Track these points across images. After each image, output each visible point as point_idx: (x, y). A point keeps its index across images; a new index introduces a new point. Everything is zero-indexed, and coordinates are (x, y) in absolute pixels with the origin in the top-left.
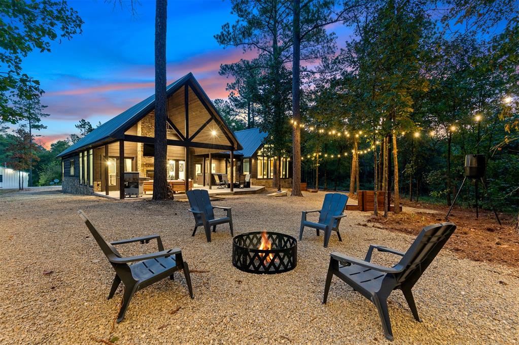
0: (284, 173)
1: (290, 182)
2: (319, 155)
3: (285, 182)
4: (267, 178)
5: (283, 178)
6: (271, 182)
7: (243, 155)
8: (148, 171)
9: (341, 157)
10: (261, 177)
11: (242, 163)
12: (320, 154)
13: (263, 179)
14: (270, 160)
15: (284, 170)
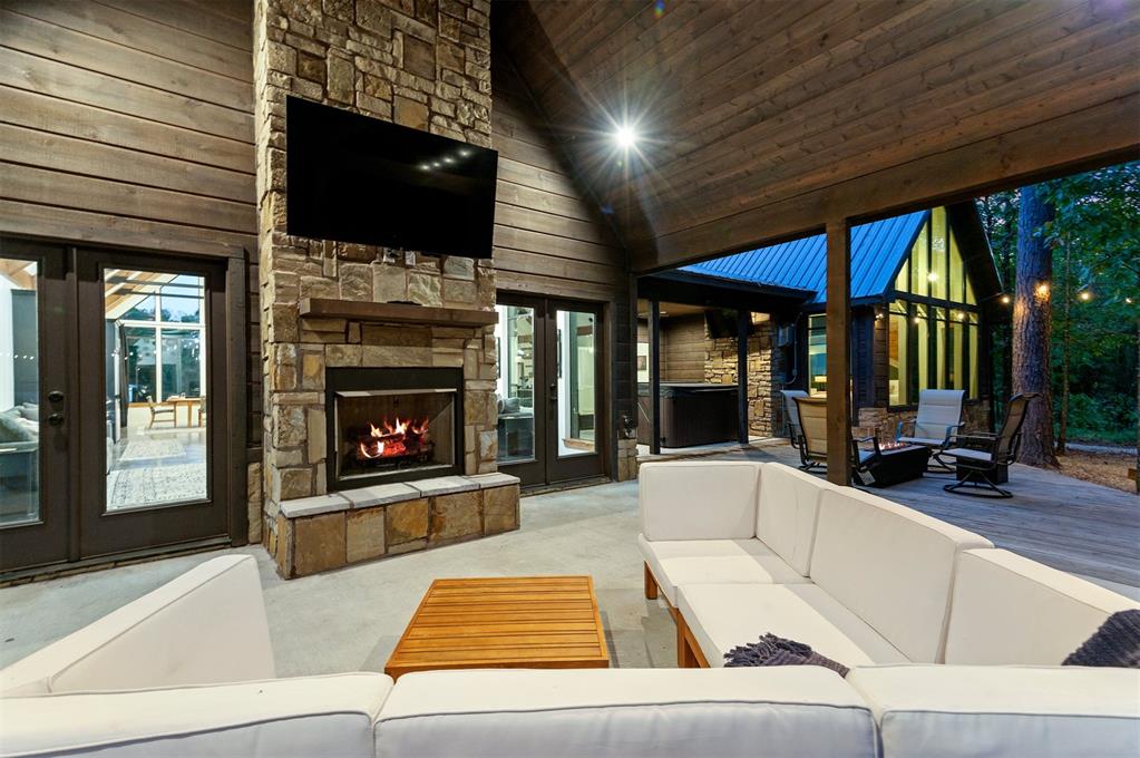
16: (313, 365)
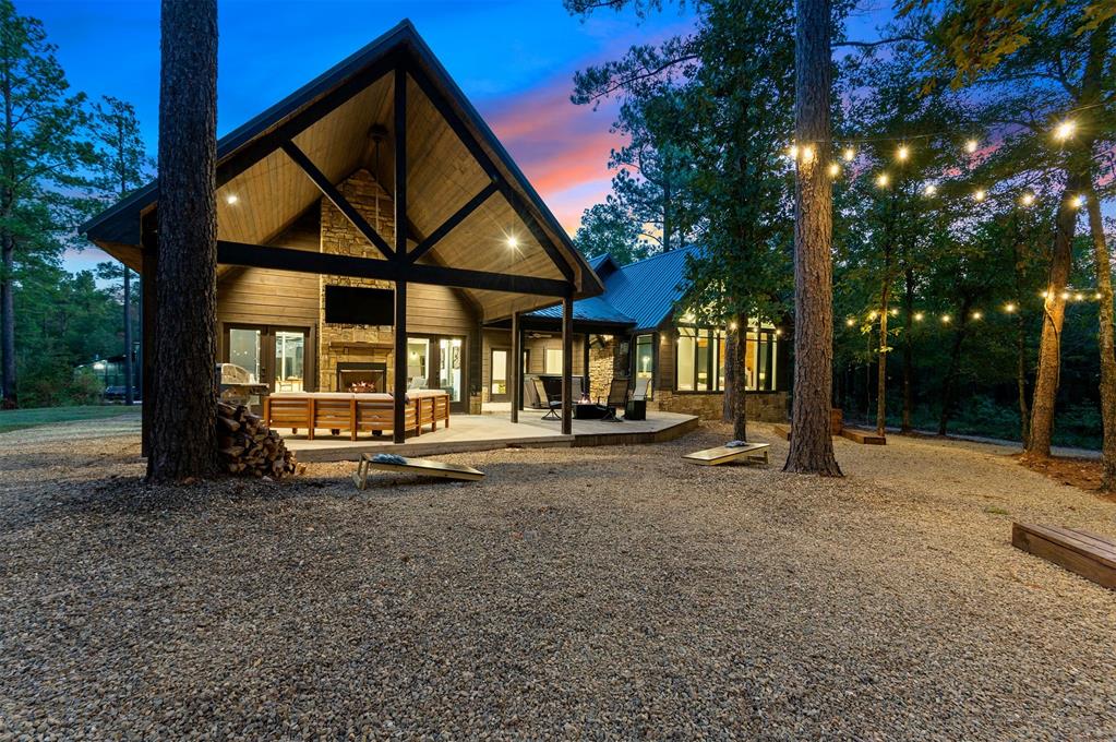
0: (762, 376)
1: (782, 403)
2: (889, 318)
3: (766, 403)
4: (709, 391)
5: (758, 392)
6: (719, 403)
7: (634, 324)
8: (340, 365)
9: (987, 319)
10: (689, 387)
11: (632, 348)
12: (895, 312)
13: (696, 392)
14: (719, 339)
15: (763, 369)
16: (333, 361)
